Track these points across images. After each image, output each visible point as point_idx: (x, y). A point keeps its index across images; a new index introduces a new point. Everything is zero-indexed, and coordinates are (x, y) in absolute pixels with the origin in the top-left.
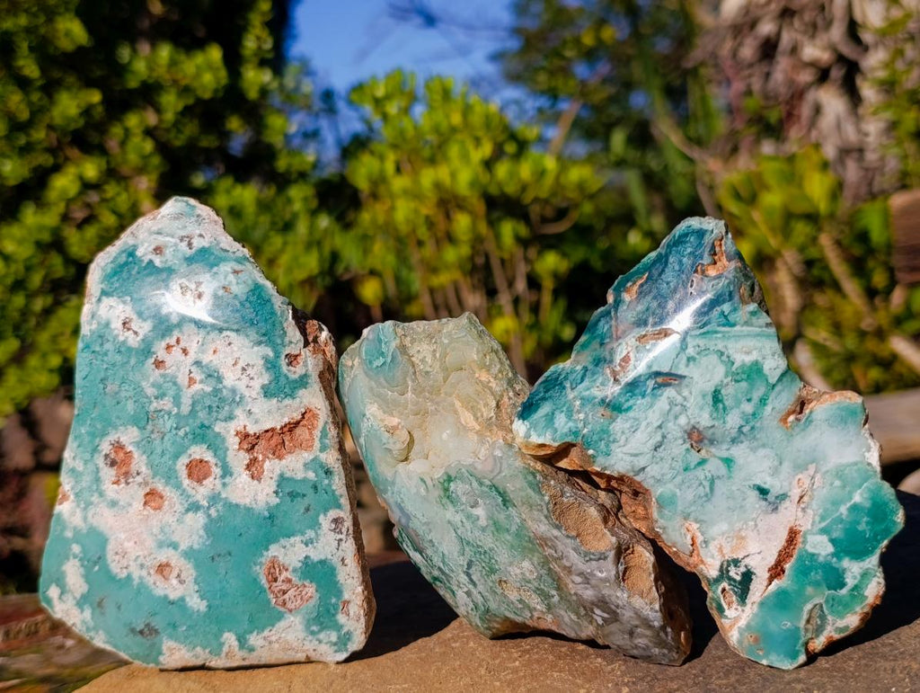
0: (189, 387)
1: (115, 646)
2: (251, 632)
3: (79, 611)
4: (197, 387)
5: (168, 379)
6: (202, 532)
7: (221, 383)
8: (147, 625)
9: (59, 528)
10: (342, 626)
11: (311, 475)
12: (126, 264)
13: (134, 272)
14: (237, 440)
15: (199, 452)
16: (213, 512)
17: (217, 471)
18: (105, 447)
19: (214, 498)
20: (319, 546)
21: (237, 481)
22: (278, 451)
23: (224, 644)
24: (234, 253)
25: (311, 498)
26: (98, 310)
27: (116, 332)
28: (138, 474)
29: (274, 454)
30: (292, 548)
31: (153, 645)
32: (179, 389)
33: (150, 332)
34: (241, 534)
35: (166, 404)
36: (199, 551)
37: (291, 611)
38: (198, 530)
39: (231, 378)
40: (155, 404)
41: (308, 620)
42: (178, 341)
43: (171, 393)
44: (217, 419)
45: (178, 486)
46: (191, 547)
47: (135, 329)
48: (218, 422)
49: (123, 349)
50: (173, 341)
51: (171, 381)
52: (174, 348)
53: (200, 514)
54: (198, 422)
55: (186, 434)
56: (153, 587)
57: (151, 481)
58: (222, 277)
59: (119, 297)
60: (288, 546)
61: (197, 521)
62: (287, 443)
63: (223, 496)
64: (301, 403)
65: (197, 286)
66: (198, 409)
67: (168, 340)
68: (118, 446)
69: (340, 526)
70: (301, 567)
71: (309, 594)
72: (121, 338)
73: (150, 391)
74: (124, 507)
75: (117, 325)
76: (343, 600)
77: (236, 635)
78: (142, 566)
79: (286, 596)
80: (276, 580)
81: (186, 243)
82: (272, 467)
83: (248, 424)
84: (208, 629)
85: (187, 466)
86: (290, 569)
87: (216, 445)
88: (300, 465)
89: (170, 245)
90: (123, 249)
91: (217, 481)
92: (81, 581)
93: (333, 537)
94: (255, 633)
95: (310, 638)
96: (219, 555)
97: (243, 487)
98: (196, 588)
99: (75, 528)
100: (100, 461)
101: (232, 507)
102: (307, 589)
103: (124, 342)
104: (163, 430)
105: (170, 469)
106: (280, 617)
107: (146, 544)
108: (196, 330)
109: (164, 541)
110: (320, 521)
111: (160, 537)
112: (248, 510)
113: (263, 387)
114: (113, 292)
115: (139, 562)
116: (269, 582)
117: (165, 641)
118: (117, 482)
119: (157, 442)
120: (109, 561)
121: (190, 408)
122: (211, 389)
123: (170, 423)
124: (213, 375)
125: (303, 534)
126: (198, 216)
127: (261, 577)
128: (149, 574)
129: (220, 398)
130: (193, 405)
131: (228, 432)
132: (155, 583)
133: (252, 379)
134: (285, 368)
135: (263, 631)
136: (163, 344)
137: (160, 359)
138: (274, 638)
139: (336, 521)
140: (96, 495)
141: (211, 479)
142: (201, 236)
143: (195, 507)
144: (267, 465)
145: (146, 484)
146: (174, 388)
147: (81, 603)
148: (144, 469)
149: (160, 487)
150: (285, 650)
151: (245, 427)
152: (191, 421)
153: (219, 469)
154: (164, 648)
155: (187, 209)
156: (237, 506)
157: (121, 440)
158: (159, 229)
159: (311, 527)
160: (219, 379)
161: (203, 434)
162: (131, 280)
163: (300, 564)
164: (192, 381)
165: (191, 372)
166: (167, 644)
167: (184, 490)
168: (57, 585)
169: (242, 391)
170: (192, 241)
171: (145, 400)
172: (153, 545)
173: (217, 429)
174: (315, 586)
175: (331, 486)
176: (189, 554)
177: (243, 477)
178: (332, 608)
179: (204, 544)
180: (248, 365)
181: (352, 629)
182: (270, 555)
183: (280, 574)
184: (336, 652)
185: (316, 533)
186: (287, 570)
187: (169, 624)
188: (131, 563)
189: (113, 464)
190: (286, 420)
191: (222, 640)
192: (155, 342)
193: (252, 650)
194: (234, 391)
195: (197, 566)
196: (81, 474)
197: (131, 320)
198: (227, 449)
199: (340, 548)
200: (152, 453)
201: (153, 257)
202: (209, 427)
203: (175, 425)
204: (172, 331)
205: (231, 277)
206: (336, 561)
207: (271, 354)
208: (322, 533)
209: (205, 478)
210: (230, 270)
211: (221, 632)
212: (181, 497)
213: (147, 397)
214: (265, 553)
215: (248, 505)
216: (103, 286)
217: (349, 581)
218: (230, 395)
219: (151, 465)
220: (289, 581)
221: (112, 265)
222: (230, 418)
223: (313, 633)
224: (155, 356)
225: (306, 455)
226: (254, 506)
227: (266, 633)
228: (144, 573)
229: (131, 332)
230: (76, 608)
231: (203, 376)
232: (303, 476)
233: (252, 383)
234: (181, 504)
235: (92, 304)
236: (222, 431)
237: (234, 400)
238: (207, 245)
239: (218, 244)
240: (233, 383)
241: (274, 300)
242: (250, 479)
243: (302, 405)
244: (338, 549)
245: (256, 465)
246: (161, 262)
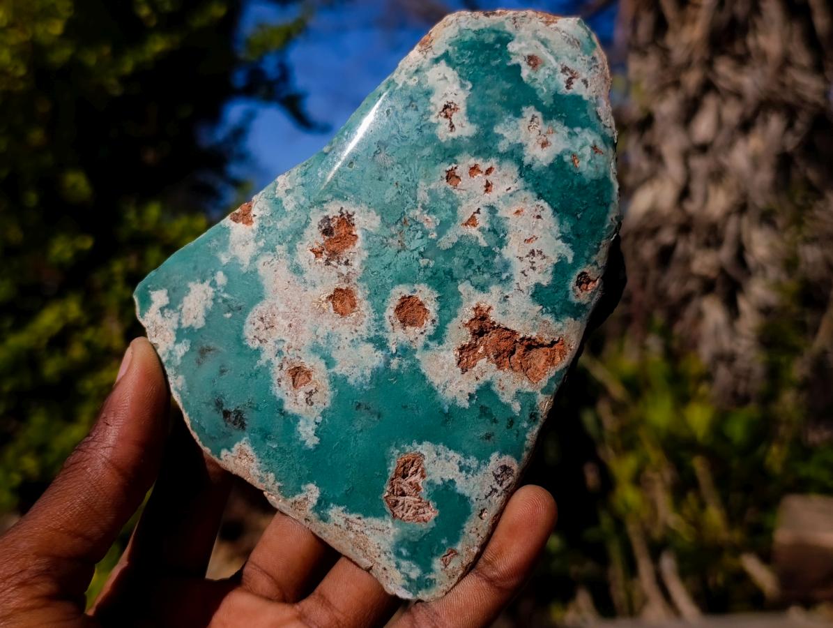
0: (466, 225)
1: (186, 403)
2: (339, 504)
3: (175, 339)
4: (473, 231)
5: (450, 199)
6: (368, 373)
7: (501, 248)
8: (239, 413)
9: (215, 242)
10: (431, 571)
11: (516, 407)
12: (490, 47)
13: (494, 63)
14: (472, 314)
15: (426, 294)
16: (395, 363)
17: (430, 328)
18: (333, 210)
19: (405, 351)
20: (473, 480)
21: (442, 354)
22: (502, 357)
23: (301, 492)
24: (605, 127)
25: (500, 430)
26: (428, 69)
27: (432, 108)
28: (347, 263)
29: (496, 357)
30: (444, 461)
31: (226, 435)
32: (454, 218)
33: (467, 137)
34: (405, 407)
35: (431, 222)
36: (351, 388)
37: (394, 516)
38: (365, 368)
39: (512, 251)
40: (418, 213)
41: (404, 539)
42: (489, 171)
43: (444, 215)
44: (468, 279)
45: (379, 310)
46: (346, 378)
47: (454, 122)
48: (468, 281)
49: (426, 131)
50: (484, 166)
51: (451, 203)
52: (480, 175)
53: (380, 353)
54: (448, 266)
55: (426, 267)
56: (275, 382)
57: (354, 281)
58: (579, 143)
59: (460, 76)
60: (443, 456)
61: (372, 358)
62: (515, 356)
63: (417, 356)
64: (561, 330)
65: (548, 133)
66: (457, 252)
67: (479, 161)
68: (346, 220)
69: (505, 477)
70: (438, 486)
71: (425, 516)
72: (433, 119)
73: (422, 195)
74: (305, 282)
75: (438, 102)
76: (454, 548)
77: (322, 494)
78: (279, 353)
79: (401, 499)
80: (404, 476)
81: (567, 78)
82: (485, 368)
83: (494, 308)
84: (298, 466)
85: (403, 298)
86: (427, 479)
87: (448, 303)
88: (512, 390)
89: (548, 66)
90: (496, 28)
91: (422, 338)
92: (201, 314)
93: (491, 481)
94: (342, 508)
95: (392, 556)
96: (368, 409)
97: (444, 364)
98: (319, 419)
99: (235, 258)
100: (316, 218)
101: (417, 375)
102: (426, 509)
103: (432, 126)
104: (406, 243)
105: (383, 286)
106: (379, 513)
107: (301, 336)
108: (516, 175)
109: (321, 349)
110: (491, 458)
111: (319, 340)
112: (432, 391)
113: (538, 285)
114: (458, 65)
115: (280, 346)
116: (396, 474)
117: (243, 441)
118: (318, 254)
119: (392, 250)
120: (248, 320)
121: (451, 246)
122: (486, 245)
123: (418, 243)
124: (498, 233)
125: (466, 456)
126: (594, 59)
127: (392, 463)
128: (281, 367)
129: (487, 261)
130: (457, 245)
131: (470, 300)
132: (279, 380)
133: (534, 268)
134: (572, 284)
135: (351, 512)
136: (472, 162)
137: (458, 172)
138: (355, 527)
139: (505, 468)
140: (285, 246)
141: (418, 330)
142: (585, 82)
143: (380, 343)
144: (482, 362)
145: (348, 280)
146: (450, 213)
147: (181, 334)
148: (356, 264)
149: (360, 295)
150: (356, 545)
151: (490, 308)
152: (441, 259)
153: (432, 328)
154: (237, 446)
155: (585, 41)
156: (424, 377)
157: (355, 217)
158: (546, 39)
159: (479, 458)
160: (501, 243)
161: (443, 281)
162: (485, 69)
163: (440, 482)
164: (472, 221)
165: (478, 212)
166: (244, 445)
167: (381, 319)
168: (168, 295)
169: (514, 273)
170: (573, 80)
171: (410, 200)
172: (308, 343)
173: (461, 288)
174: (437, 514)
175: (526, 432)
176: (338, 382)
177: (448, 355)
178: (437, 547)
179: (361, 385)
180: (540, 252)
181: (437, 581)
182: (418, 450)
183: (412, 474)
184: (404, 587)
185: (479, 467)
186: (423, 476)
187: (261, 430)
188: (270, 342)
189: (327, 232)
190: (534, 335)
191: (303, 487)
192: (465, 153)
193: (325, 519)
194: (506, 266)
195: (337, 400)
196: (286, 214)
197: (455, 109)
198: (456, 316)
199: (489, 497)
200: (377, 256)
201: (524, 64)
202: (454, 280)
203: (422, 250)
204: (490, 155)
205: (587, 151)
206: (475, 506)
207: (570, 260)
208: (484, 471)
209: (412, 324)
210: (591, 142)
211: (310, 479)
212: (373, 322)
213: (415, 199)
214: (415, 444)
215: (435, 385)
216: (450, 49)
217: (473, 536)
218: (501, 265)
219: (366, 266)
220: (418, 489)
221: (474, 36)
222: (482, 288)
223: (399, 554)
224: (454, 166)
225: (526, 383)
226: (440, 392)
227: (353, 517)
228: (277, 361)
229: (448, 121)
230: (173, 333)
231: (487, 227)
232: (509, 401)
233: (530, 273)
234: (369, 329)
235: (425, 57)
236: (465, 294)
237: (499, 275)
238: (585, 97)
239: (596, 105)
240: (511, 257)
241: (611, 208)
242: (455, 362)
243: (560, 333)
244: (486, 497)
245: (471, 353)
246: (529, 76)
